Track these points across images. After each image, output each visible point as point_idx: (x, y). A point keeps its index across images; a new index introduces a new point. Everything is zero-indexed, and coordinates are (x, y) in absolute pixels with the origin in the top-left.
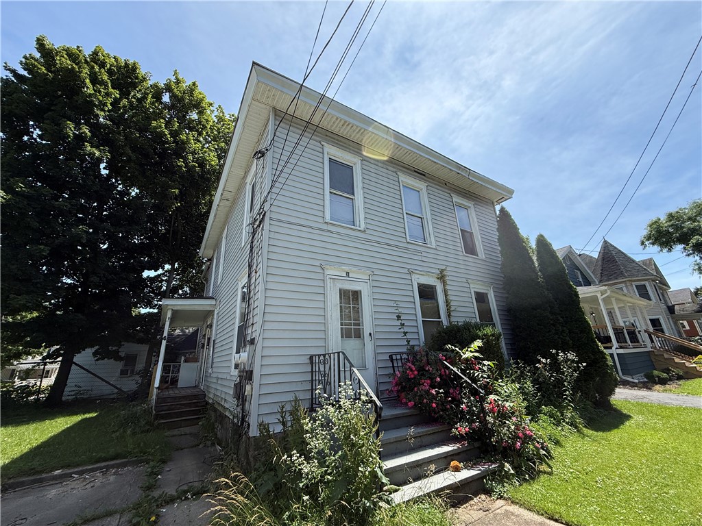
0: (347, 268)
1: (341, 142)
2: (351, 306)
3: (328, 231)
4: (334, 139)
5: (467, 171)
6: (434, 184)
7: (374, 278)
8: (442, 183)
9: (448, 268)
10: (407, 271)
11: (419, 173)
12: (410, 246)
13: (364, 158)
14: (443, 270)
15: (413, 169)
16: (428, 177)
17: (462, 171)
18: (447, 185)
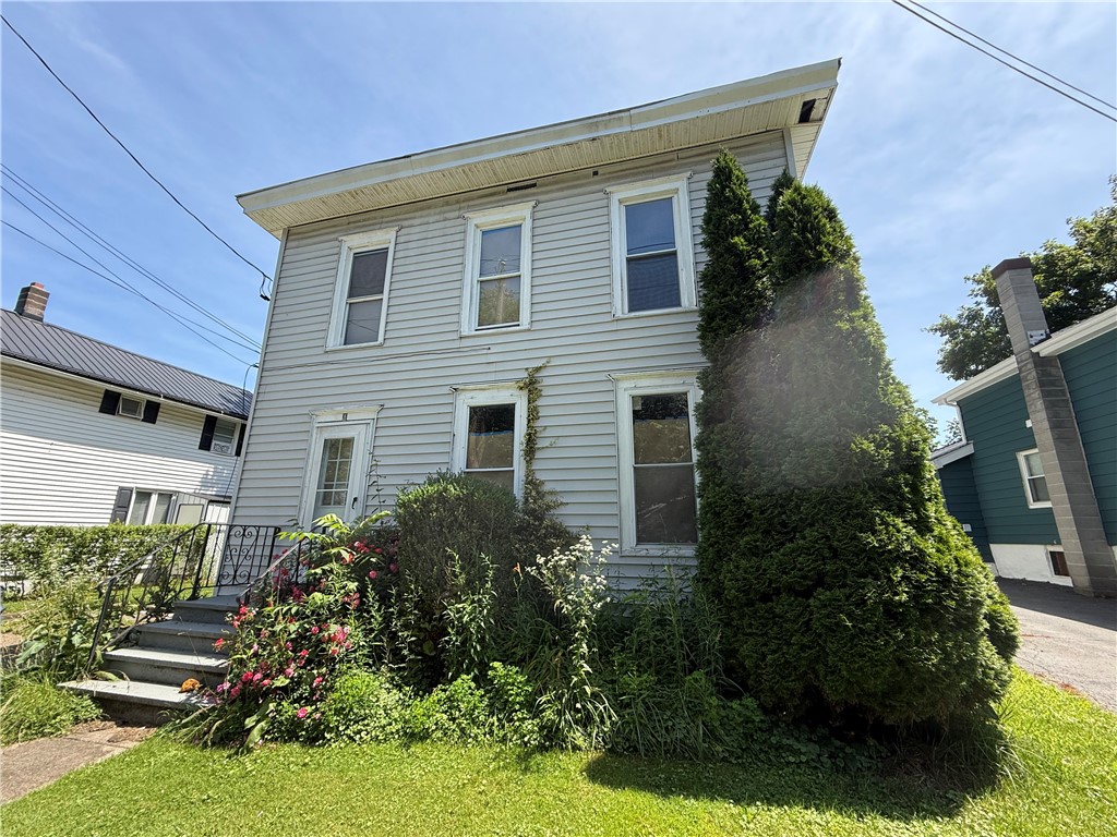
0: (342, 409)
1: (369, 219)
2: (338, 461)
3: (328, 363)
4: (359, 221)
5: (620, 119)
6: (562, 189)
7: (384, 414)
8: (586, 177)
9: (555, 362)
10: (446, 390)
11: (519, 189)
12: (465, 343)
13: (405, 223)
14: (538, 369)
15: (506, 188)
16: (541, 186)
17: (606, 127)
18: (600, 174)
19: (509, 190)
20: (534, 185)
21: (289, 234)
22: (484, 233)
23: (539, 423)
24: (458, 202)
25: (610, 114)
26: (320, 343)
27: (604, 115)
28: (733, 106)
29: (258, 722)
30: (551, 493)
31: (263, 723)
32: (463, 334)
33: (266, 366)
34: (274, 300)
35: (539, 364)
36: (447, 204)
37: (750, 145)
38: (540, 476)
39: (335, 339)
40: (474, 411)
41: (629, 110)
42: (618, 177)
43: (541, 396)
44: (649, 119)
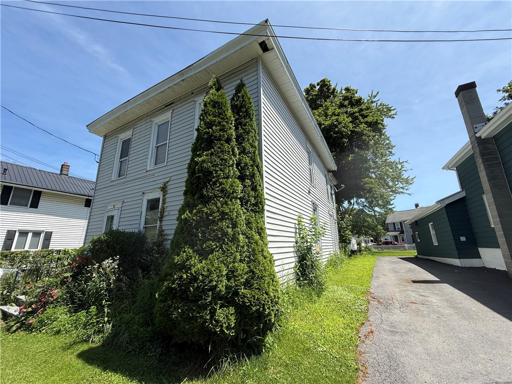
0: (114, 204)
1: (126, 127)
4: (123, 128)
5: (190, 69)
6: (181, 103)
7: (124, 205)
8: (189, 96)
9: (173, 178)
10: (141, 193)
11: (169, 105)
12: (148, 173)
13: (135, 127)
14: (167, 182)
15: (164, 106)
16: (176, 102)
17: (187, 74)
18: (194, 94)
19: (166, 106)
20: (173, 103)
21: (105, 137)
22: (159, 126)
23: (165, 205)
24: (151, 115)
25: (187, 68)
26: (110, 178)
27: (185, 69)
28: (228, 53)
29: (15, 324)
30: (166, 235)
31: (18, 324)
32: (148, 170)
33: (97, 188)
34: (100, 163)
35: (167, 180)
36: (148, 116)
37: (245, 68)
38: (164, 228)
39: (114, 176)
40: (149, 201)
41: (192, 65)
42: (199, 94)
43: (167, 194)
44: (200, 67)
